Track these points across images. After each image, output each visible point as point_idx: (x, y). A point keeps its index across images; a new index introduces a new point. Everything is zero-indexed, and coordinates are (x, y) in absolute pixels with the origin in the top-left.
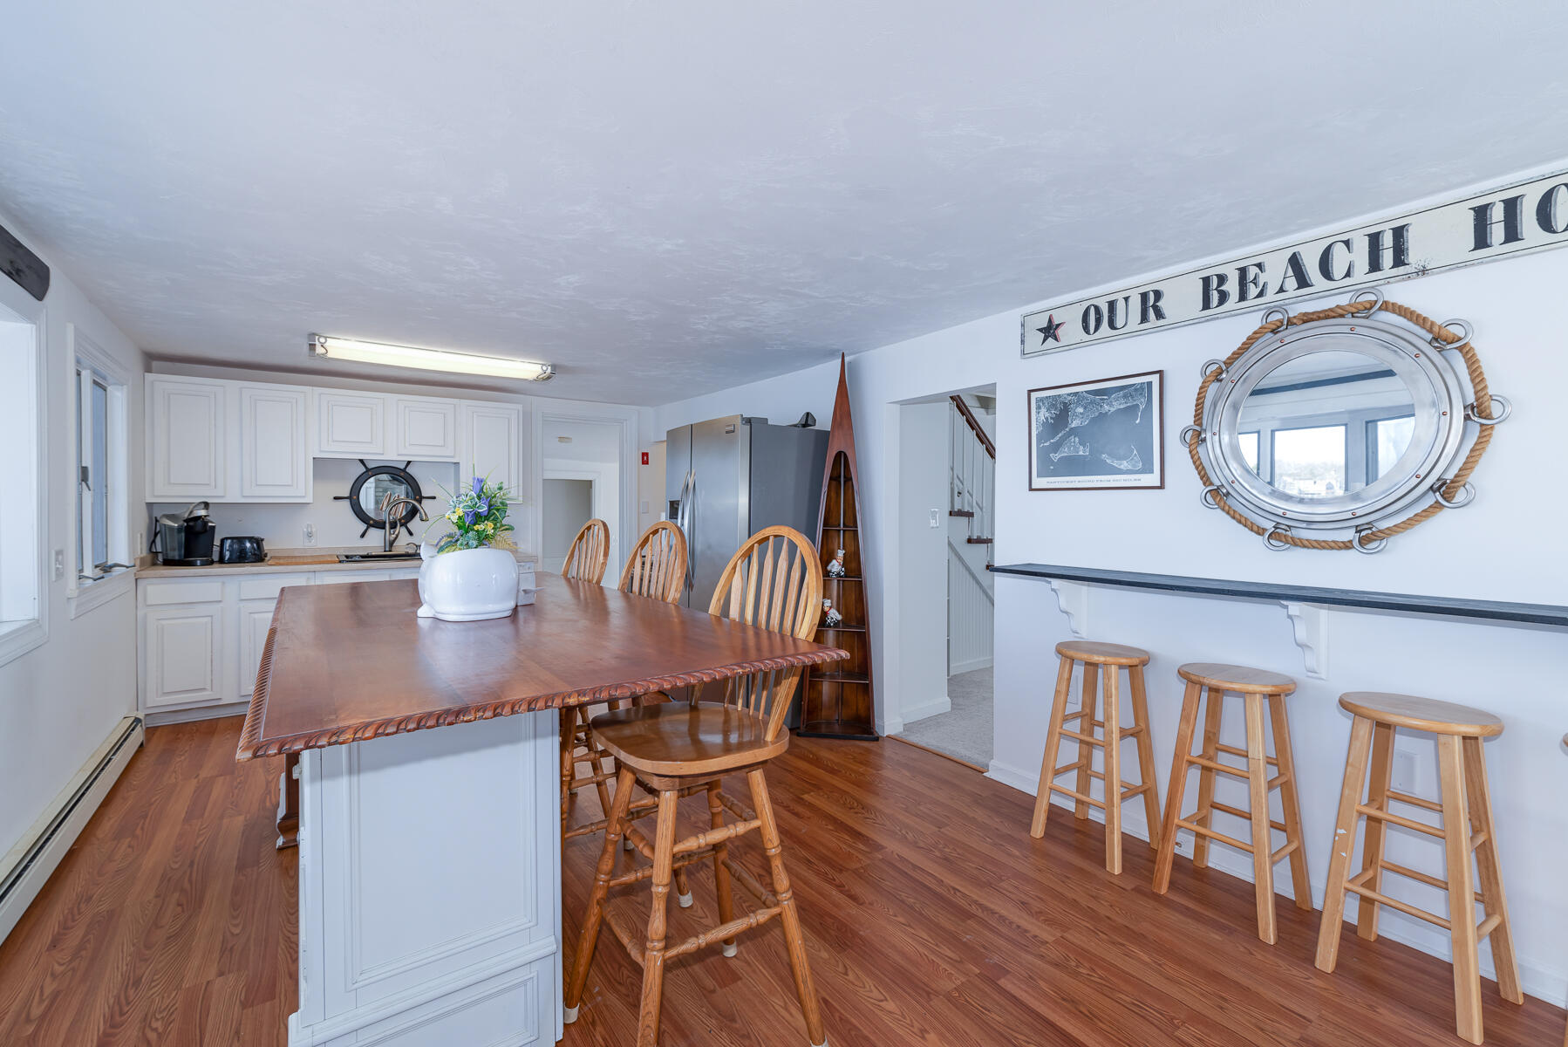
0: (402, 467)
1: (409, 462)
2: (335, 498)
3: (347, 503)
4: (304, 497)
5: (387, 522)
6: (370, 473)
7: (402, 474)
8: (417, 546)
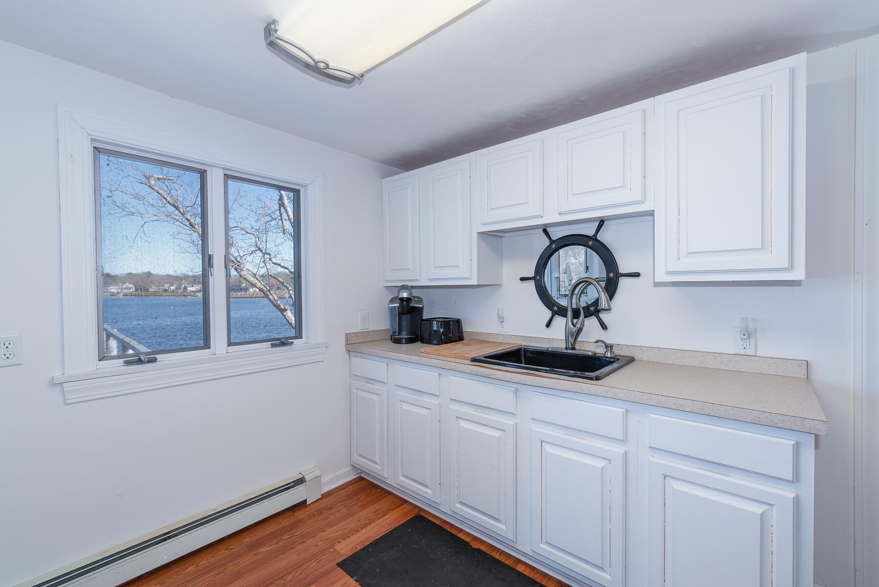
0: (594, 230)
1: (602, 223)
2: (522, 279)
4: (467, 278)
5: (569, 309)
6: (554, 246)
7: (591, 243)
8: (607, 346)
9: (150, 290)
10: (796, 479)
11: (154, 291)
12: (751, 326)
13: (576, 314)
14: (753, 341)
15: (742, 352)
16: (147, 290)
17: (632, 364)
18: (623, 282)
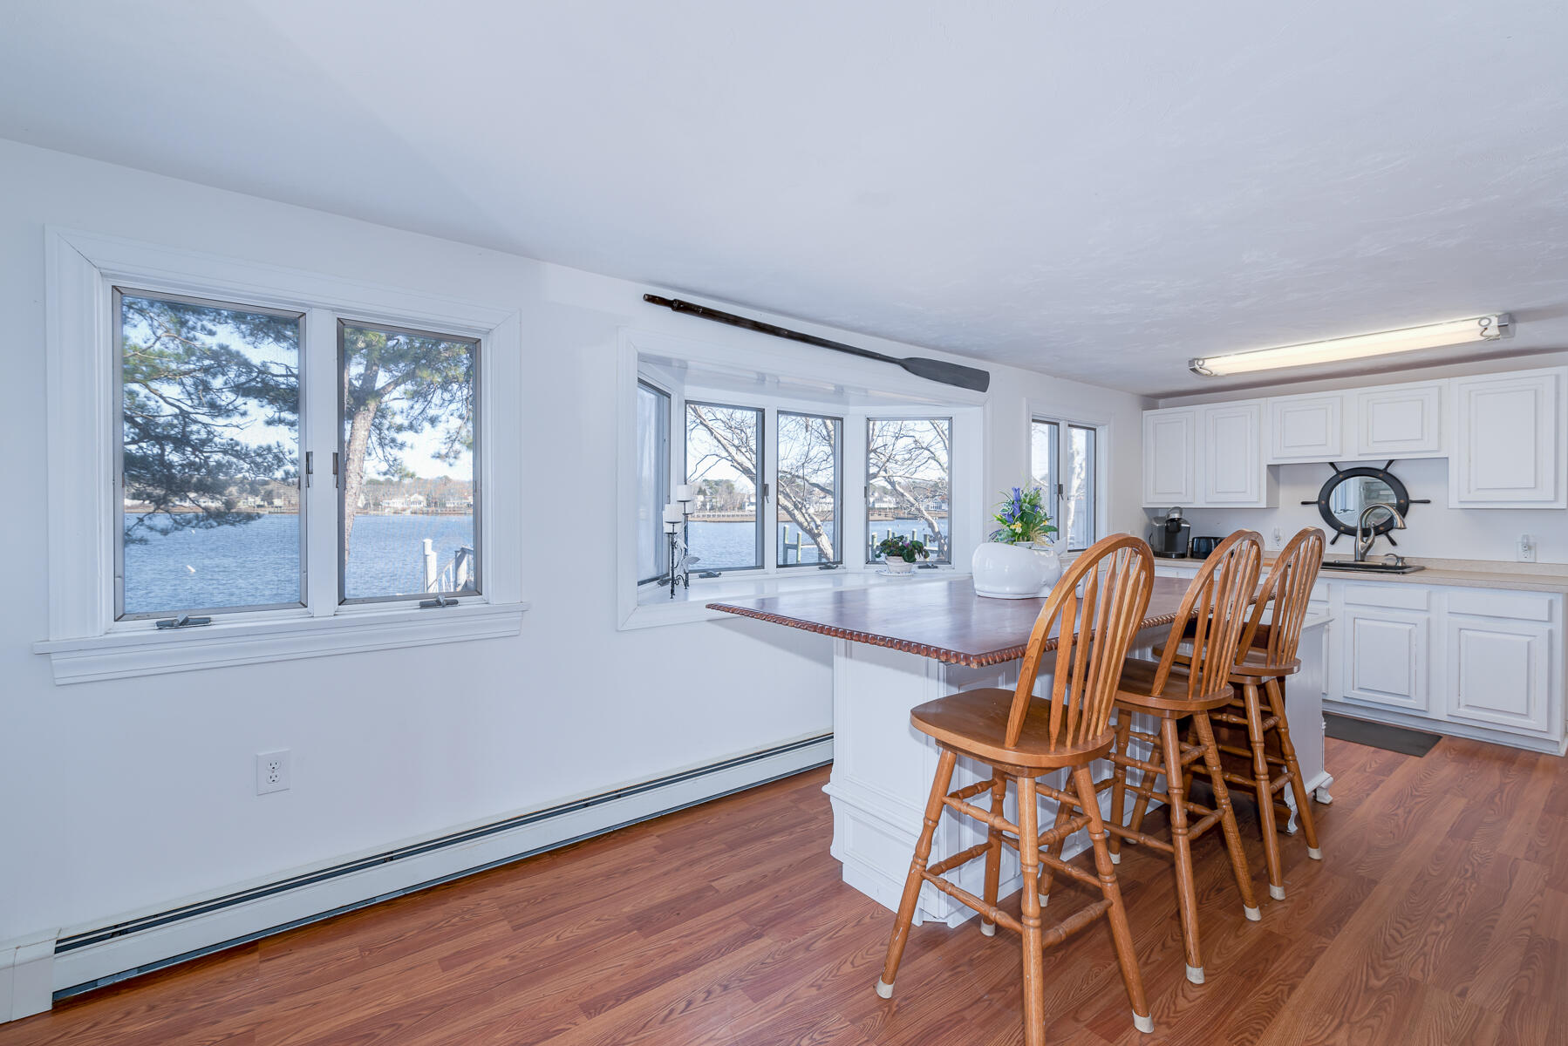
0: (1382, 466)
1: (1391, 462)
2: (1303, 503)
3: (1316, 508)
4: (1257, 502)
5: (1359, 528)
6: (1341, 476)
7: (1381, 475)
8: (1398, 558)
9: (447, 505)
10: (1550, 620)
11: (454, 507)
12: (1532, 541)
13: (1366, 533)
14: (1533, 551)
15: (1525, 560)
16: (444, 505)
17: (1423, 571)
18: (1412, 507)
